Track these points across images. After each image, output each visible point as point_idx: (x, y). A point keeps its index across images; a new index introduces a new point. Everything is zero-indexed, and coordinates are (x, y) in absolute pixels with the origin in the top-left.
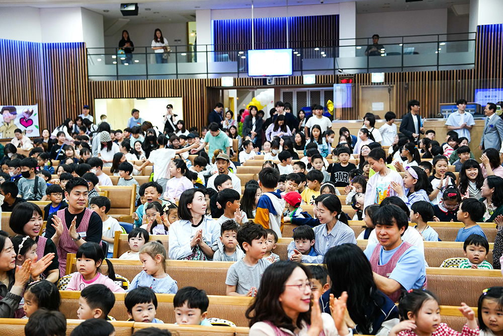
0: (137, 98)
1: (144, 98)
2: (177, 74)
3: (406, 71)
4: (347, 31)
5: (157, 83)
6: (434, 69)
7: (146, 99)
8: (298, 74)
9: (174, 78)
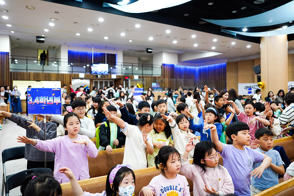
0: (37, 81)
1: (40, 81)
2: (58, 71)
3: (144, 75)
4: (120, 60)
5: (49, 74)
6: (151, 76)
7: (41, 81)
8: (109, 74)
9: (57, 72)
